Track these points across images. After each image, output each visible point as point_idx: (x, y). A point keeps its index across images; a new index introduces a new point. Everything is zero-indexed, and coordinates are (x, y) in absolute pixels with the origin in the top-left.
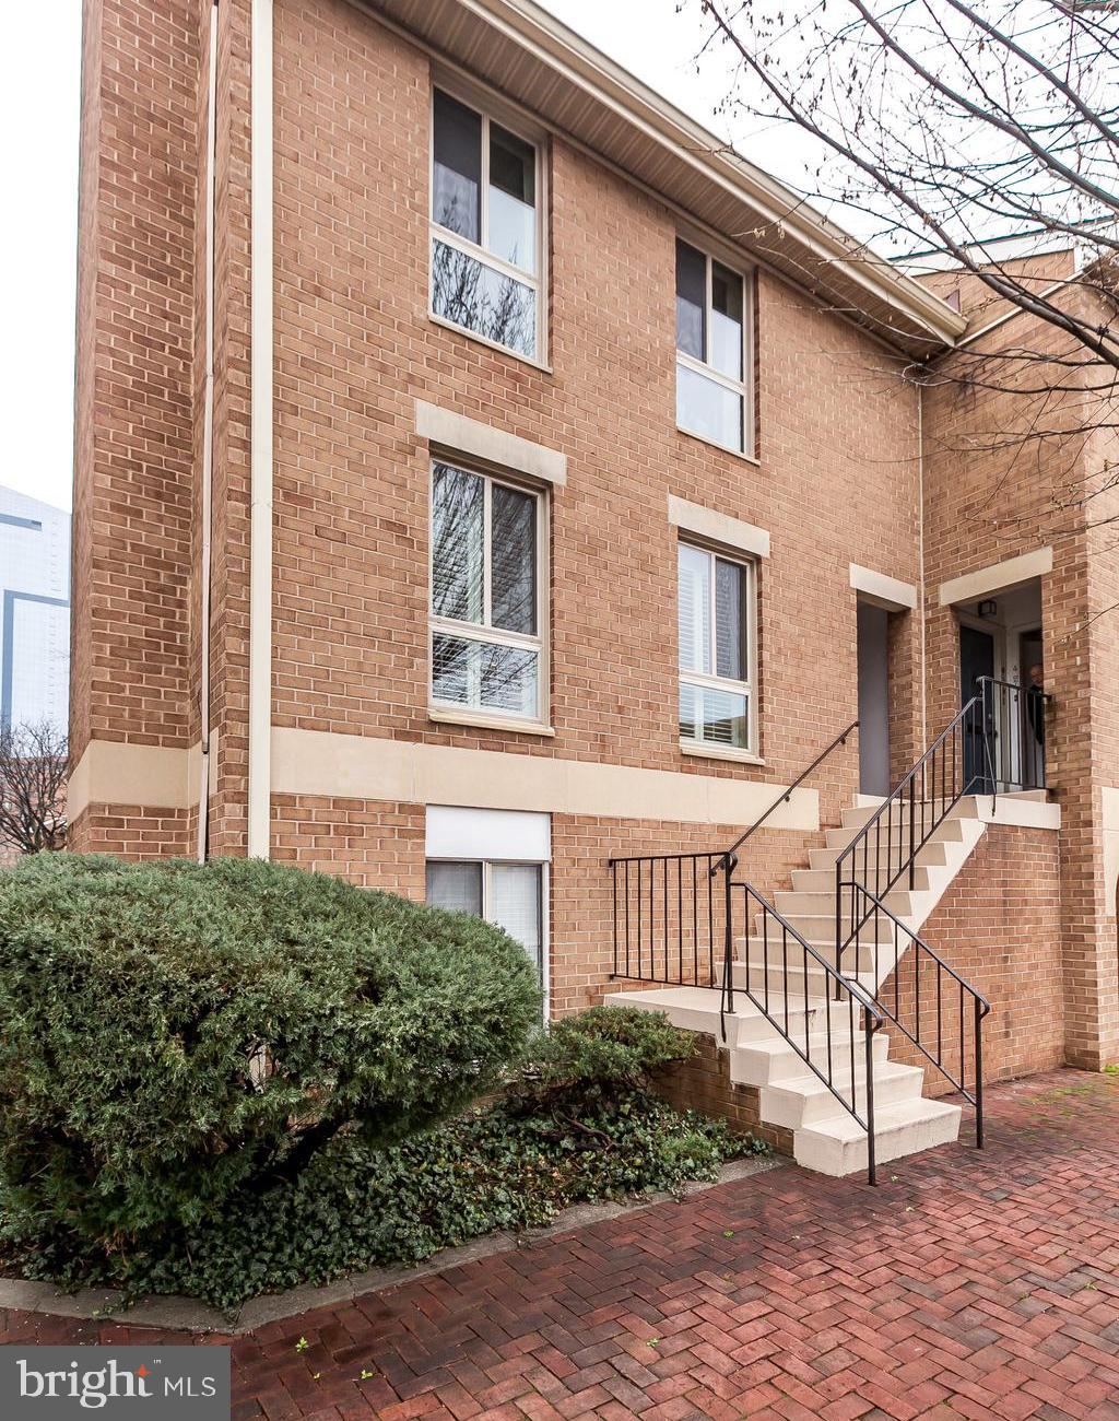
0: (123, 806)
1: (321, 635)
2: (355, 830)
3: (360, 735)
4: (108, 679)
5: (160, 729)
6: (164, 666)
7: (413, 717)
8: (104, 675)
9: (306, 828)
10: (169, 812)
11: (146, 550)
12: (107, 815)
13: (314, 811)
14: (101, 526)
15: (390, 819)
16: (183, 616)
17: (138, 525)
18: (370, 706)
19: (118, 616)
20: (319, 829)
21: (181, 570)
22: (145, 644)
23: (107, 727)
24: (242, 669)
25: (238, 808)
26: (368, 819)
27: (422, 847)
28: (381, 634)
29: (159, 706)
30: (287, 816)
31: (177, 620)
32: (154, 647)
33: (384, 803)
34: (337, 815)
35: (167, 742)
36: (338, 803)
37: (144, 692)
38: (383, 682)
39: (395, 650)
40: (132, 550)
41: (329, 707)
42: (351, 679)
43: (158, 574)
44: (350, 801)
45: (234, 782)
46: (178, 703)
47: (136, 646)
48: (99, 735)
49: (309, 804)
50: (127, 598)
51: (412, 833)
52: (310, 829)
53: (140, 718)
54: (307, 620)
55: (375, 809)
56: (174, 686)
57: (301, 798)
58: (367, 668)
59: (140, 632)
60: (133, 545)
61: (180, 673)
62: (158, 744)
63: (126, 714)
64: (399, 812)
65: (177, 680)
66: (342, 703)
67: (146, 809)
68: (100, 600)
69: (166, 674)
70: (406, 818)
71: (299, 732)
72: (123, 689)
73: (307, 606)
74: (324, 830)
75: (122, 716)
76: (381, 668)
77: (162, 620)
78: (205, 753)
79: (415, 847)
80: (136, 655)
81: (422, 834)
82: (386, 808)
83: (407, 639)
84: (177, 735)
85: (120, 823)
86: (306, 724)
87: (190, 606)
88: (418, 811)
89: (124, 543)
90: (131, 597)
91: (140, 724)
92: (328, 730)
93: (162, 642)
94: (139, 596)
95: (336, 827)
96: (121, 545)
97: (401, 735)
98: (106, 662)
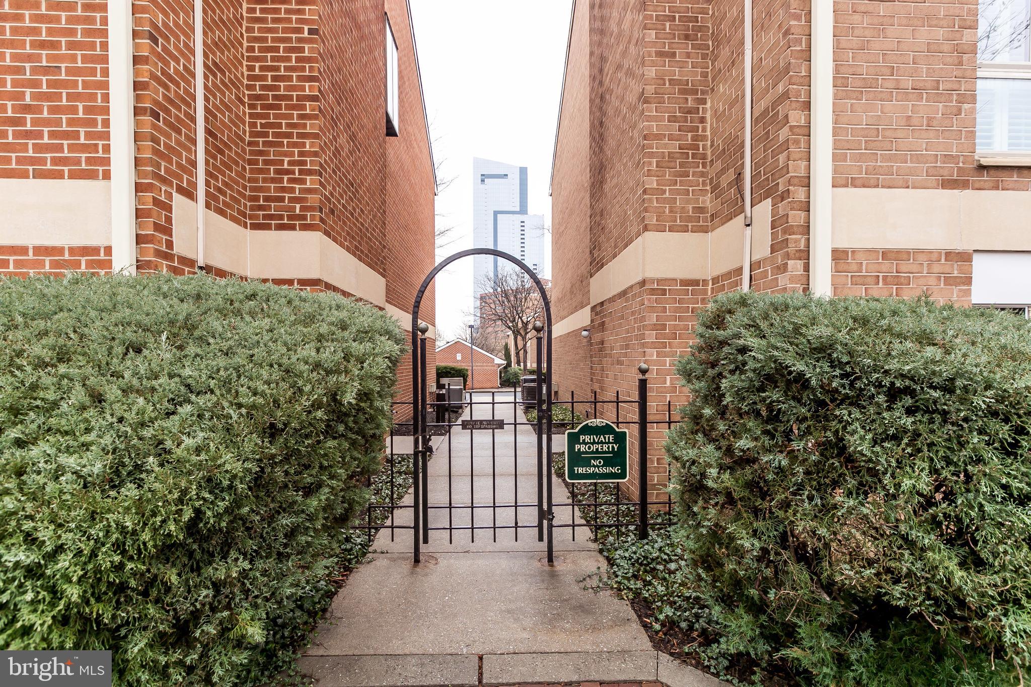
0: (666, 280)
1: (871, 96)
2: (902, 280)
3: (908, 187)
4: (655, 185)
5: (690, 219)
6: (691, 170)
7: (961, 165)
8: (652, 183)
9: (858, 279)
10: (696, 283)
11: (678, 81)
12: (656, 286)
13: (865, 263)
14: (649, 70)
15: (936, 268)
16: (704, 130)
17: (673, 64)
18: (918, 159)
19: (659, 137)
20: (869, 279)
21: (703, 93)
22: (678, 155)
23: (654, 221)
24: (802, 138)
25: (800, 264)
26: (915, 268)
27: (968, 293)
28: (929, 85)
29: (688, 202)
30: (840, 269)
31: (700, 132)
32: (685, 156)
33: (930, 252)
34: (886, 266)
35: (695, 228)
36: (886, 254)
37: (678, 192)
38: (932, 134)
39: (943, 99)
40: (670, 84)
41: (879, 164)
42: (900, 134)
43: (687, 99)
44: (898, 252)
45: (796, 241)
46: (701, 198)
47: (673, 158)
48: (649, 227)
49: (860, 257)
50: (666, 123)
51: (958, 280)
52: (859, 280)
53: (676, 213)
54: (859, 84)
55: (921, 258)
56: (698, 185)
57: (853, 252)
58: (915, 121)
59: (674, 147)
60: (670, 80)
61: (703, 174)
62: (687, 231)
63: (667, 211)
64: (946, 260)
65: (701, 180)
66: (890, 158)
67: (681, 281)
68: (649, 127)
69: (693, 176)
70: (952, 266)
71: (851, 191)
72: (664, 192)
73: (859, 71)
74: (872, 280)
75: (664, 212)
76: (930, 119)
77: (690, 134)
78: (748, 225)
79: (962, 294)
80: (672, 164)
81: (968, 281)
82: (931, 256)
83: (955, 86)
84: (701, 223)
85: (664, 292)
86: (858, 182)
87: (709, 121)
88: (965, 258)
89: (664, 80)
90: (669, 121)
91: (676, 217)
92: (877, 186)
93: (690, 152)
94: (673, 119)
95: (885, 278)
96: (662, 82)
97: (949, 184)
98: (653, 173)
